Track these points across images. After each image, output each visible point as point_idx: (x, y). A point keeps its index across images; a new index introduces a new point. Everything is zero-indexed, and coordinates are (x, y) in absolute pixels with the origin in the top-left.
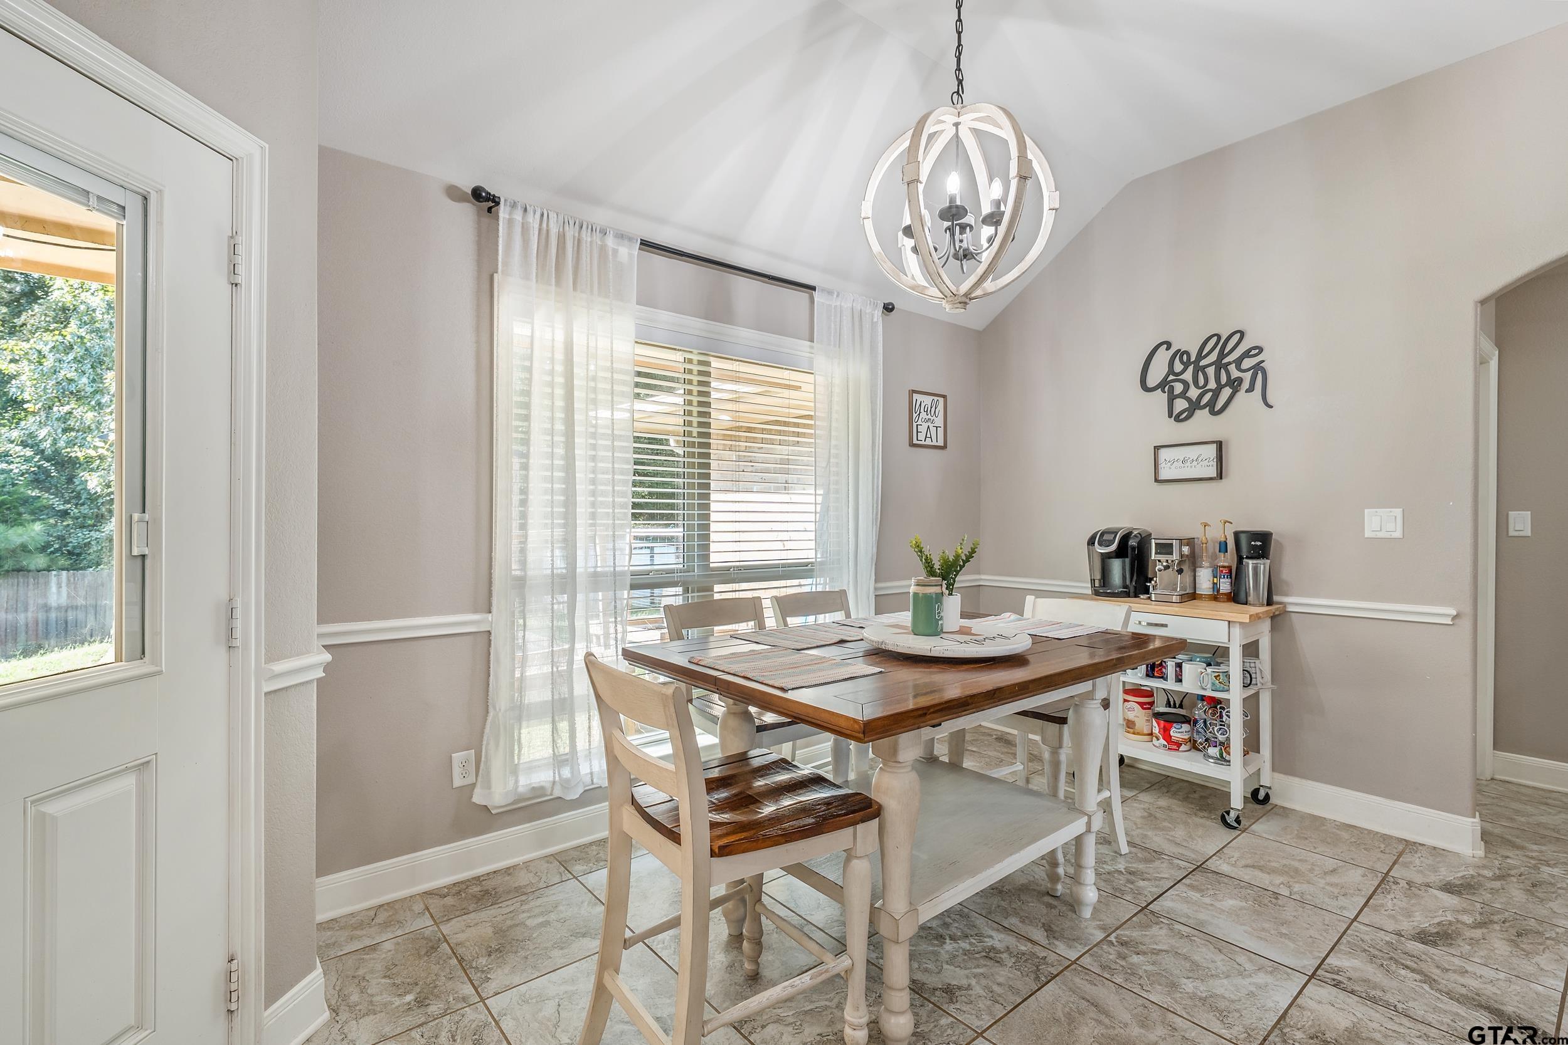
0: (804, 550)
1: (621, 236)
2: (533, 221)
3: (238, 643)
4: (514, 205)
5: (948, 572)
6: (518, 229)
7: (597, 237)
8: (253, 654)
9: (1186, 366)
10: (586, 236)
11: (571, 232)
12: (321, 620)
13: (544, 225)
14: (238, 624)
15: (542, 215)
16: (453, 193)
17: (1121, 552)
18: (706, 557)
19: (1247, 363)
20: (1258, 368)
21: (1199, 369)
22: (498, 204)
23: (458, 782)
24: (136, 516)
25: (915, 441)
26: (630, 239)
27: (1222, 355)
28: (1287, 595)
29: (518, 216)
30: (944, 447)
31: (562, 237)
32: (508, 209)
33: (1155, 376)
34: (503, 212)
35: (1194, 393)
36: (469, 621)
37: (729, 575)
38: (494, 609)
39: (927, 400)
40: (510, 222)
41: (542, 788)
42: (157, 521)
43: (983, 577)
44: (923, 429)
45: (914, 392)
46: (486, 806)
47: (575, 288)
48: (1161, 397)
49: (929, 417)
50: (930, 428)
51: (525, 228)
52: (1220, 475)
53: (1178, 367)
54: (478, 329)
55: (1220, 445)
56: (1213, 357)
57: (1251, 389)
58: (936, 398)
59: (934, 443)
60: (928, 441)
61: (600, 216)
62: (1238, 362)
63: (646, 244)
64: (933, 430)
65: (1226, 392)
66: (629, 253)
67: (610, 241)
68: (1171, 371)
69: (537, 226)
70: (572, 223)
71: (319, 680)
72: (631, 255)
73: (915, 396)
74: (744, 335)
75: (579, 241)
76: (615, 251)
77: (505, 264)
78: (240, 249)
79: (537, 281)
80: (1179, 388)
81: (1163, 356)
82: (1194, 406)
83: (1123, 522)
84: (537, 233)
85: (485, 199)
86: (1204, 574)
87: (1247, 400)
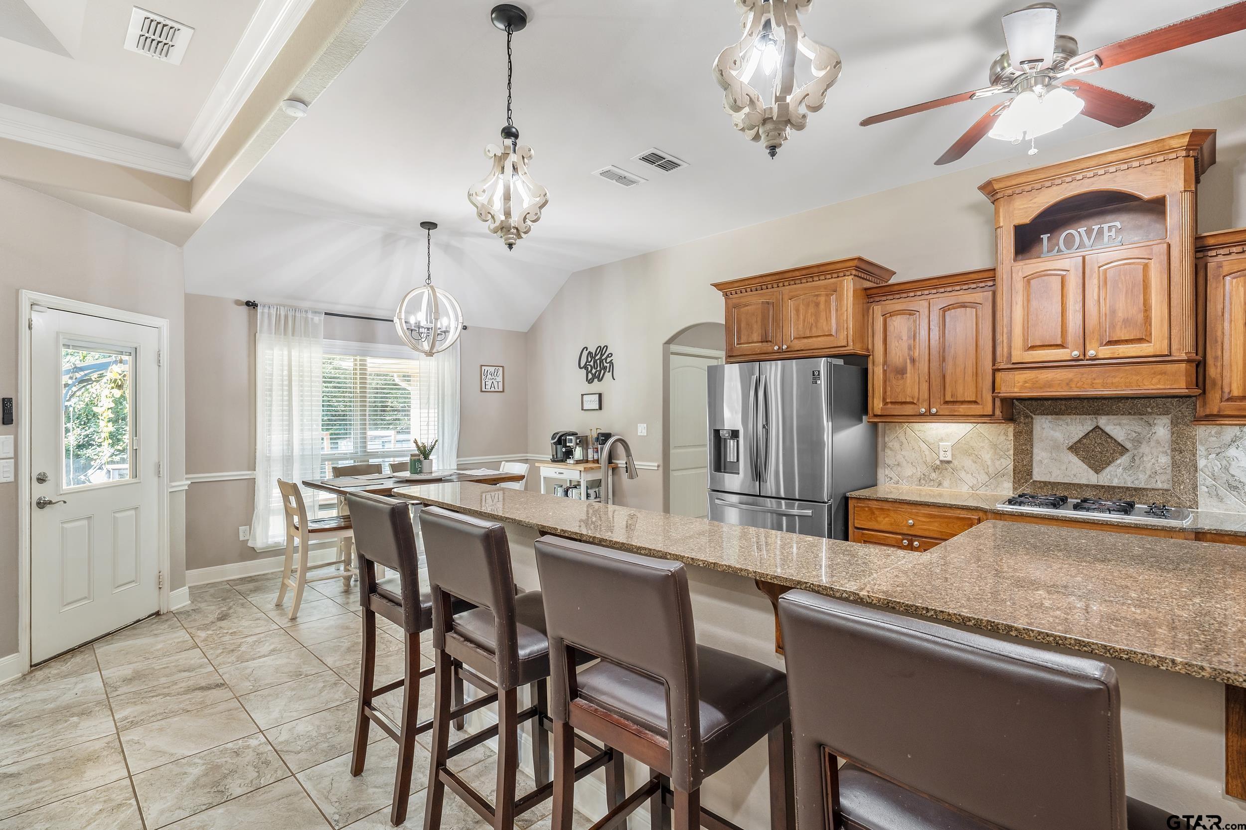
1: (315, 312)
2: (273, 312)
3: (161, 475)
4: (264, 306)
5: (425, 451)
6: (266, 316)
7: (304, 315)
8: (166, 479)
9: (592, 358)
10: (298, 314)
11: (290, 314)
12: (186, 474)
13: (278, 313)
14: (161, 470)
15: (277, 308)
16: (238, 303)
17: (561, 441)
19: (608, 360)
20: (611, 362)
21: (595, 362)
22: (257, 306)
23: (241, 538)
24: (135, 438)
25: (484, 389)
26: (320, 313)
27: (602, 355)
28: (618, 460)
29: (266, 310)
30: (503, 391)
31: (286, 317)
32: (262, 308)
33: (583, 361)
34: (259, 309)
35: (594, 371)
36: (246, 474)
38: (257, 469)
39: (492, 369)
40: (263, 313)
41: (279, 543)
42: (140, 439)
43: (528, 455)
44: (489, 383)
45: (482, 366)
46: (253, 548)
47: (293, 334)
48: (584, 371)
49: (493, 377)
50: (494, 382)
51: (269, 315)
52: (600, 408)
53: (590, 359)
54: (249, 356)
55: (600, 395)
56: (599, 355)
57: (609, 372)
58: (497, 368)
59: (497, 390)
60: (493, 389)
61: (303, 304)
62: (606, 359)
63: (326, 314)
64: (496, 384)
65: (603, 371)
66: (319, 319)
67: (310, 315)
68: (587, 360)
69: (275, 313)
70: (291, 310)
71: (186, 490)
72: (320, 320)
73: (483, 368)
74: (381, 347)
75: (295, 316)
76: (312, 319)
77: (261, 331)
78: (161, 356)
79: (275, 333)
80: (589, 368)
81: (585, 353)
82: (594, 376)
84: (275, 316)
85: (251, 305)
86: (590, 451)
87: (608, 375)
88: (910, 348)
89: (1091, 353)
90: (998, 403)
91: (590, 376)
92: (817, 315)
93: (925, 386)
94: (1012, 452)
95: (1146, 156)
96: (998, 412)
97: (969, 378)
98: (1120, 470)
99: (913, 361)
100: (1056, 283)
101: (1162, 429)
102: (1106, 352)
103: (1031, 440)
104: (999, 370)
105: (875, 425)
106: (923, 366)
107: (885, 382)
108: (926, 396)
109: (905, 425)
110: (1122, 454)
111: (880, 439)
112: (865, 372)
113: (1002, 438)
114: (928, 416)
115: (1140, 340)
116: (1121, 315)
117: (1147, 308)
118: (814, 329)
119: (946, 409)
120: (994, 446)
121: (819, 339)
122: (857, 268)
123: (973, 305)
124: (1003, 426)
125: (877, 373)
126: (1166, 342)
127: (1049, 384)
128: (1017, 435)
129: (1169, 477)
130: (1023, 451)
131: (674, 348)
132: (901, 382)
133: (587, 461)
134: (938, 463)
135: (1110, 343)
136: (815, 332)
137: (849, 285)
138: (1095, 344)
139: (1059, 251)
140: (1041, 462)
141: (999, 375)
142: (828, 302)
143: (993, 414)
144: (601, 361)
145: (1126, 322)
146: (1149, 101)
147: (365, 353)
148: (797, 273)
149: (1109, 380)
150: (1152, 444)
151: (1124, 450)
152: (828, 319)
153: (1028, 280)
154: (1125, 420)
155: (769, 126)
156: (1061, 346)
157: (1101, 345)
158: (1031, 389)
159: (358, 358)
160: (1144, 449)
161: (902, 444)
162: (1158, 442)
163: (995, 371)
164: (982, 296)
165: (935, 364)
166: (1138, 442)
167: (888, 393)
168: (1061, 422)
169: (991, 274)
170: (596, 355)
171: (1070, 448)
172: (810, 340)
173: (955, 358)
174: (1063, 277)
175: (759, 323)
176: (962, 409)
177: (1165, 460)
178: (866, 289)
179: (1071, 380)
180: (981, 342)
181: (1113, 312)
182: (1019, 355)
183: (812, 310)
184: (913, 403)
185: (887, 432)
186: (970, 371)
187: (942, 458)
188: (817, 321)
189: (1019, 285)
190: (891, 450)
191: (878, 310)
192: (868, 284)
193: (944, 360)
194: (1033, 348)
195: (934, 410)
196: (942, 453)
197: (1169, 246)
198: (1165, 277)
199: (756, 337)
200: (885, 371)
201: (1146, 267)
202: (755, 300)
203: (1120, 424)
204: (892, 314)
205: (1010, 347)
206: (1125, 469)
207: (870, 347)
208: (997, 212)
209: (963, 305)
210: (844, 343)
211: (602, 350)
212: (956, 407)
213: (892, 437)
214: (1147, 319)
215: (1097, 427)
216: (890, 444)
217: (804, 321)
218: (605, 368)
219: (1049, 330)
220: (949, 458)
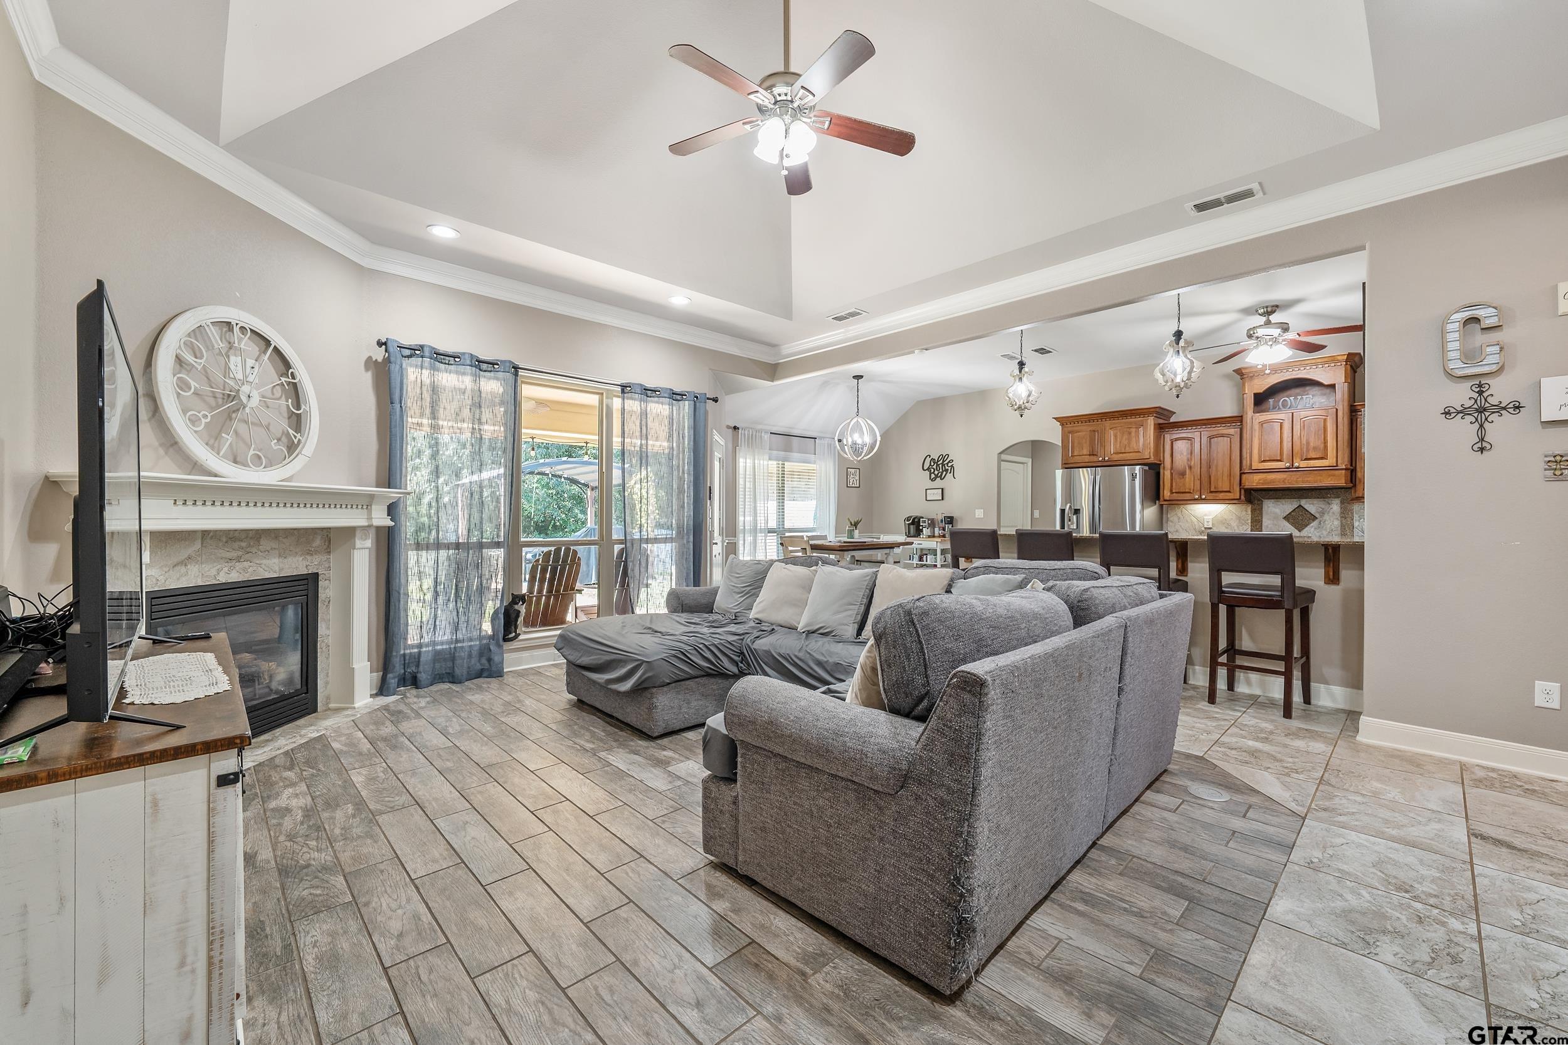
0: (811, 525)
1: (766, 433)
2: (746, 433)
4: (742, 430)
5: (856, 525)
6: (743, 436)
7: (760, 434)
9: (934, 463)
13: (749, 434)
15: (748, 431)
16: (728, 427)
17: (913, 523)
18: (784, 525)
19: (950, 464)
20: (952, 466)
21: (938, 465)
22: (739, 430)
25: (849, 486)
26: (768, 433)
27: (943, 461)
29: (743, 433)
30: (860, 489)
31: (752, 437)
33: (926, 466)
34: (740, 432)
35: (936, 472)
37: (790, 530)
38: (737, 537)
39: (853, 470)
44: (851, 481)
45: (848, 468)
47: (755, 449)
48: (927, 473)
49: (854, 476)
50: (854, 480)
52: (943, 499)
53: (932, 464)
55: (942, 489)
56: (941, 462)
57: (950, 473)
58: (856, 470)
59: (856, 487)
60: (853, 486)
61: (760, 427)
62: (947, 464)
63: (771, 433)
64: (855, 482)
65: (944, 473)
66: (766, 437)
67: (763, 435)
68: (930, 465)
70: (755, 432)
73: (848, 470)
74: (795, 455)
75: (756, 436)
77: (739, 446)
79: (746, 448)
80: (932, 470)
81: (928, 459)
82: (937, 476)
83: (915, 513)
85: (735, 428)
86: (936, 530)
87: (949, 476)
88: (1188, 460)
89: (1296, 464)
90: (1243, 491)
91: (933, 476)
92: (1129, 440)
93: (1198, 483)
94: (1250, 521)
95: (1326, 362)
96: (1243, 497)
97: (1226, 478)
98: (1313, 529)
99: (1190, 467)
100: (1277, 427)
101: (1336, 506)
102: (1304, 464)
103: (1261, 514)
104: (1244, 473)
105: (1162, 506)
106: (1197, 470)
107: (1172, 480)
108: (1199, 488)
109: (1182, 506)
110: (1314, 520)
111: (1164, 516)
112: (1158, 474)
113: (1244, 513)
114: (1200, 500)
115: (1322, 458)
116: (1312, 444)
117: (1325, 442)
118: (1127, 449)
119: (1211, 496)
120: (1239, 518)
121: (1131, 454)
122: (1157, 413)
123: (1228, 436)
124: (1244, 507)
125: (1166, 475)
126: (1335, 459)
127: (1273, 481)
128: (1253, 511)
129: (1339, 532)
130: (1256, 521)
131: (1004, 457)
132: (1182, 480)
133: (934, 537)
134: (1203, 529)
135: (1306, 459)
136: (1127, 450)
137: (1151, 422)
138: (1298, 460)
139: (1279, 408)
140: (1267, 527)
141: (1244, 476)
142: (1137, 433)
143: (1240, 499)
144: (943, 465)
145: (1315, 448)
146: (1325, 344)
147: (786, 459)
148: (1116, 414)
149: (1306, 479)
150: (1330, 514)
151: (1315, 518)
152: (1137, 441)
153: (1262, 424)
154: (1315, 501)
155: (1178, 388)
156: (1280, 461)
157: (1302, 460)
158: (1263, 484)
159: (780, 462)
160: (1326, 517)
161: (1179, 518)
162: (1333, 513)
163: (1241, 474)
164: (1233, 431)
165: (1204, 469)
166: (1323, 513)
167: (1174, 487)
168: (1279, 503)
169: (1240, 418)
170: (938, 461)
171: (1284, 518)
172: (1124, 455)
173: (1217, 466)
174: (1281, 423)
175: (1088, 442)
176: (1221, 495)
177: (1337, 523)
178: (1160, 424)
179: (1285, 479)
180: (1233, 457)
181: (1308, 443)
182: (1256, 465)
183: (1125, 437)
184: (1190, 493)
185: (1169, 511)
186: (1226, 473)
187: (1206, 526)
188: (1129, 443)
189: (1256, 427)
190: (1172, 522)
191: (1168, 438)
192: (1161, 421)
193: (1210, 468)
194: (1264, 461)
195: (1204, 497)
196: (1206, 523)
197: (1337, 410)
198: (1335, 426)
199: (1085, 451)
200: (1172, 474)
201: (1325, 420)
202: (1084, 430)
203: (1313, 504)
204: (1177, 439)
205: (1251, 461)
206: (1315, 529)
207: (1162, 459)
208: (1244, 385)
209: (1222, 436)
210: (1148, 457)
211: (944, 457)
212: (1217, 494)
213: (1173, 514)
214: (1326, 447)
215: (1300, 506)
216: (1171, 519)
217: (1120, 442)
218: (947, 470)
219: (1273, 449)
220: (1210, 526)
